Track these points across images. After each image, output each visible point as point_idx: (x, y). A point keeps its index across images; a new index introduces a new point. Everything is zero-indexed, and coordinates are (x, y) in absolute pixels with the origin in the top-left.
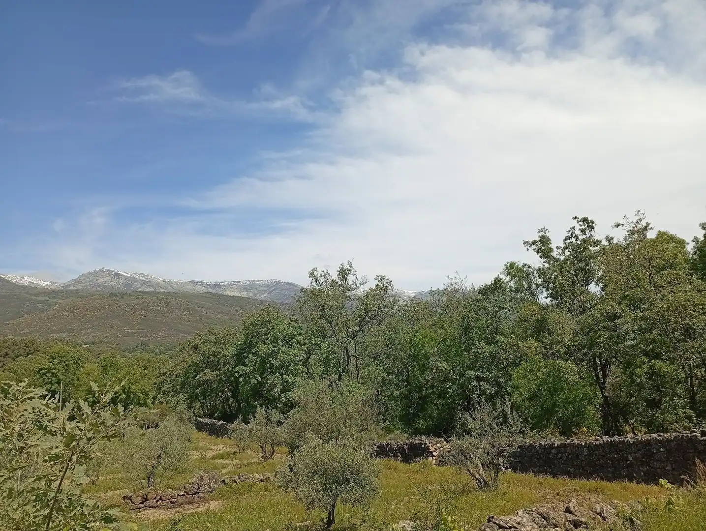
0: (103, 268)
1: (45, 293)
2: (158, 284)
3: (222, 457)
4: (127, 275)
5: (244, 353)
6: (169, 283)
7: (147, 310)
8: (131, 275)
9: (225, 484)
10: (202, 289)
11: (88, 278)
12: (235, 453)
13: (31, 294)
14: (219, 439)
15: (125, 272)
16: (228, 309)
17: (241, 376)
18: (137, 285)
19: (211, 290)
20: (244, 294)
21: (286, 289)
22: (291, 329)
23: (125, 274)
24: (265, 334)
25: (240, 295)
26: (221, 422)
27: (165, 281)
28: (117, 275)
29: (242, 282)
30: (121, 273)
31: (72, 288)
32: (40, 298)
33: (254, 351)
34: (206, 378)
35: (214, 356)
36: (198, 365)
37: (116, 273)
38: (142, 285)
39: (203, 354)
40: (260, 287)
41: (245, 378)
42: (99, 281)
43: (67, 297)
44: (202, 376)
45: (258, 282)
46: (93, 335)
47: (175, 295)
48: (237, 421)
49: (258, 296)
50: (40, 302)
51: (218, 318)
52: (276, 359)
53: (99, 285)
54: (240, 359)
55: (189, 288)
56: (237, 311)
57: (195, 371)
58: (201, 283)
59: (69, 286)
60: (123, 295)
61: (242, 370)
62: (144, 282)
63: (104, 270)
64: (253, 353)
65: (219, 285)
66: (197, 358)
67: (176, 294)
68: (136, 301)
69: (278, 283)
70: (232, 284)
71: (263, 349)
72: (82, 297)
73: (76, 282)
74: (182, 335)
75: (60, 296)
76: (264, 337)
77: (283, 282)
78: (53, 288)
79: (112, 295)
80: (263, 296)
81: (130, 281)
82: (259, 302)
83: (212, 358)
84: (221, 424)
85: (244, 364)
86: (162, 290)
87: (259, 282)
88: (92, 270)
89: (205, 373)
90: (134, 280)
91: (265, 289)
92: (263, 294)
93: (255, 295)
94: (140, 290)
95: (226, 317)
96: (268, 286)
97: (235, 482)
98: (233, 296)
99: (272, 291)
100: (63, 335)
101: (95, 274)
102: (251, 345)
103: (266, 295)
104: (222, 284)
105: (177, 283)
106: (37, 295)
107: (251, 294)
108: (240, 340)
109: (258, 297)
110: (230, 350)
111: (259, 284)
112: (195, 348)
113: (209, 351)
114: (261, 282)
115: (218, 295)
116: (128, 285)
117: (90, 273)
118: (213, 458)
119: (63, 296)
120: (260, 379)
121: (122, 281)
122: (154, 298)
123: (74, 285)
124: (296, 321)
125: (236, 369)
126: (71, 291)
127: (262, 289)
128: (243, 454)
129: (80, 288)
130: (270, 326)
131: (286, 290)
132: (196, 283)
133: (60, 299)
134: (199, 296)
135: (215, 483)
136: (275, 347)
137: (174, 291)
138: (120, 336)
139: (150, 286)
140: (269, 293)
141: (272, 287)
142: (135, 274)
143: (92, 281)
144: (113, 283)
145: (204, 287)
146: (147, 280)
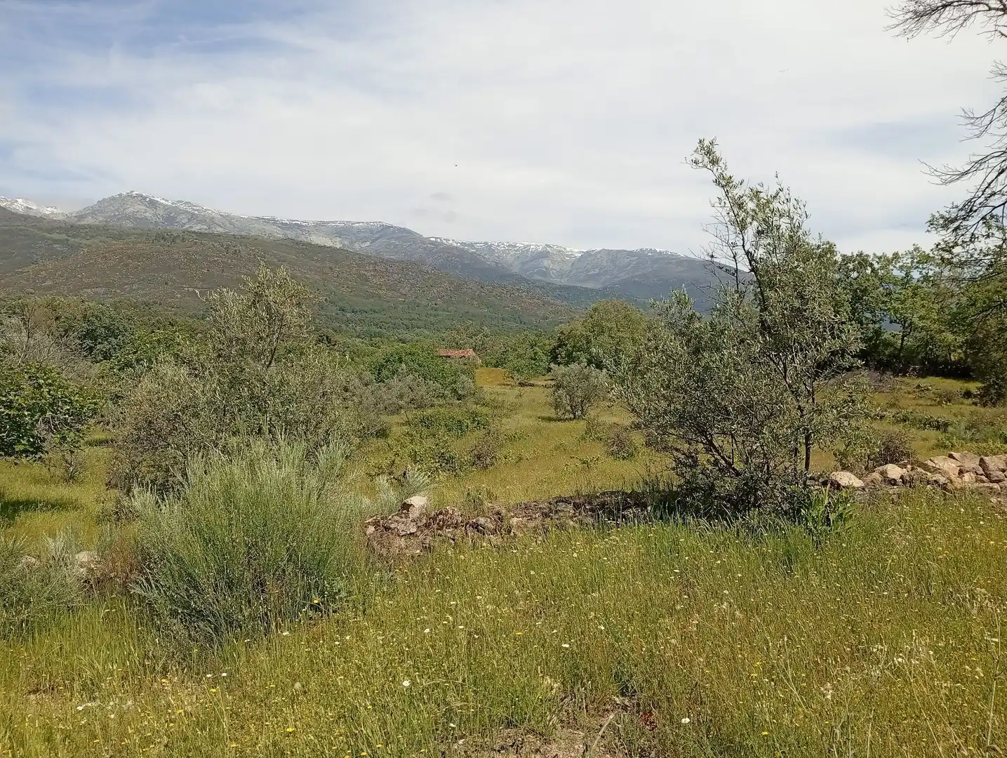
0: (132, 192)
1: (60, 228)
2: (213, 218)
4: (167, 203)
6: (228, 218)
8: (173, 204)
10: (279, 234)
11: (111, 204)
13: (41, 229)
15: (163, 199)
16: (319, 265)
18: (184, 218)
19: (291, 234)
23: (163, 202)
25: (332, 245)
27: (221, 215)
28: (153, 204)
29: (334, 222)
30: (158, 200)
31: (89, 221)
32: (55, 236)
37: (151, 200)
38: (189, 220)
40: (359, 231)
42: (128, 211)
45: (356, 225)
49: (356, 245)
50: (56, 241)
53: (128, 217)
55: (259, 230)
58: (274, 222)
59: (81, 217)
62: (193, 214)
63: (134, 194)
65: (299, 226)
68: (194, 248)
69: (385, 228)
70: (320, 226)
73: (94, 211)
75: (83, 234)
77: (392, 227)
80: (363, 246)
81: (171, 214)
82: (360, 257)
86: (220, 230)
87: (358, 225)
88: (115, 194)
90: (178, 212)
91: (367, 235)
92: (365, 242)
93: (352, 243)
96: (371, 231)
99: (377, 239)
101: (122, 200)
103: (368, 244)
104: (304, 224)
105: (240, 219)
106: (50, 231)
107: (346, 242)
109: (357, 247)
111: (358, 228)
114: (361, 224)
117: (113, 199)
121: (161, 212)
123: (92, 214)
127: (362, 235)
131: (398, 238)
132: (267, 221)
134: (278, 244)
137: (239, 233)
138: (179, 296)
139: (201, 222)
140: (373, 241)
141: (378, 232)
142: (179, 202)
143: (117, 210)
144: (148, 214)
145: (279, 227)
146: (196, 212)
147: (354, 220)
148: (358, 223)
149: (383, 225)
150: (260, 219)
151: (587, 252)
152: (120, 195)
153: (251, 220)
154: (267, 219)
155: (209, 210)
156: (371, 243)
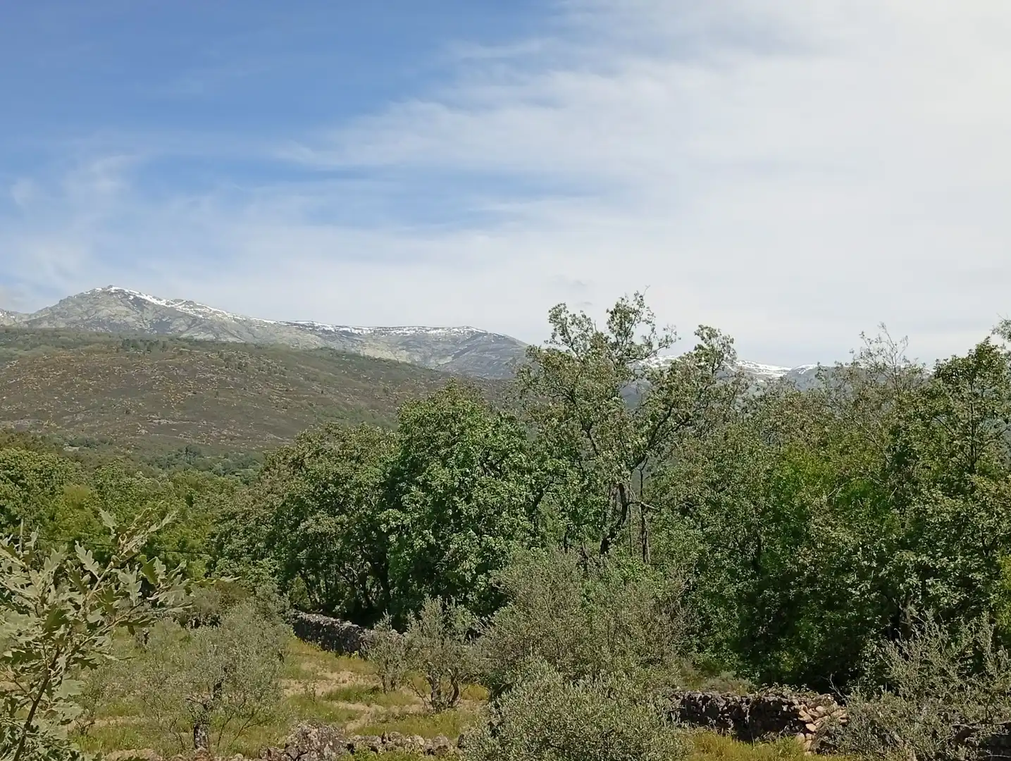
0: (111, 286)
2: (223, 326)
3: (347, 696)
4: (159, 302)
5: (400, 482)
6: (247, 325)
7: (199, 380)
8: (167, 304)
9: (352, 752)
10: (315, 342)
11: (79, 305)
12: (375, 689)
14: (344, 658)
15: (154, 297)
16: (367, 385)
17: (391, 531)
18: (181, 325)
19: (336, 345)
20: (403, 356)
21: (492, 350)
22: (500, 437)
23: (155, 301)
24: (447, 444)
25: (393, 358)
26: (348, 624)
27: (238, 320)
28: (139, 303)
29: (399, 328)
30: (148, 298)
31: (45, 325)
33: (420, 479)
34: (320, 529)
35: (337, 484)
36: (302, 501)
37: (136, 298)
38: (189, 327)
39: (314, 479)
40: (437, 340)
41: (400, 535)
42: (101, 314)
43: (35, 346)
44: (309, 525)
45: (432, 332)
46: (86, 425)
47: (259, 350)
48: (381, 624)
49: (432, 361)
51: (347, 405)
52: (468, 500)
53: (100, 323)
54: (391, 493)
55: (286, 338)
56: (385, 391)
57: (296, 512)
58: (313, 329)
59: (40, 321)
60: (150, 345)
61: (396, 519)
62: (195, 319)
63: (113, 289)
64: (417, 484)
65: (351, 334)
66: (300, 486)
67: (259, 348)
68: (177, 360)
69: (475, 336)
70: (380, 333)
71: (441, 475)
72: (65, 346)
73: (53, 313)
74: (272, 436)
75: (21, 343)
76: (443, 451)
77: (486, 334)
78: (6, 324)
79: (127, 344)
80: (442, 362)
81: (165, 317)
82: (433, 374)
83: (332, 488)
84: (349, 628)
85: (399, 506)
86: (231, 339)
87: (435, 332)
88: (86, 289)
89: (317, 520)
90: (175, 314)
91: (448, 347)
92: (444, 357)
93: (425, 358)
94: (185, 335)
95: (363, 404)
96: (455, 341)
97: (374, 749)
98: (380, 360)
99: (463, 352)
100: (27, 423)
101: (93, 298)
102: (416, 467)
103: (449, 359)
104: (356, 332)
105: (262, 326)
107: (417, 358)
108: (392, 453)
109: (432, 364)
110: (371, 474)
111: (435, 336)
112: (298, 464)
113: (328, 472)
114: (440, 331)
115: (348, 356)
116: (160, 325)
117: (82, 296)
118: (330, 697)
119: (26, 342)
120: (433, 540)
121: (150, 316)
122: (214, 356)
123: (51, 319)
124: (511, 419)
125: (383, 516)
126: (44, 332)
127: (440, 346)
128: (392, 694)
129: (62, 326)
130: (456, 428)
131: (494, 350)
132: (302, 328)
133: (20, 347)
134: (308, 355)
135: (332, 748)
136: (466, 475)
137: (257, 341)
138: (143, 431)
139: (206, 329)
140: (457, 356)
141: (463, 343)
142: (176, 301)
143: (86, 313)
144: (130, 319)
145: (319, 336)
146: (201, 316)
147: (428, 325)
148: (435, 329)
149: (472, 332)
150: (292, 324)
151: (793, 371)
152: (93, 292)
153: (277, 326)
154: (303, 325)
155: (219, 313)
156: (454, 358)
